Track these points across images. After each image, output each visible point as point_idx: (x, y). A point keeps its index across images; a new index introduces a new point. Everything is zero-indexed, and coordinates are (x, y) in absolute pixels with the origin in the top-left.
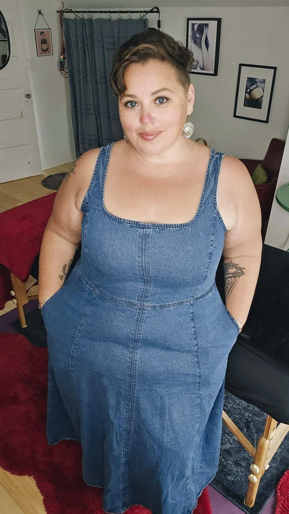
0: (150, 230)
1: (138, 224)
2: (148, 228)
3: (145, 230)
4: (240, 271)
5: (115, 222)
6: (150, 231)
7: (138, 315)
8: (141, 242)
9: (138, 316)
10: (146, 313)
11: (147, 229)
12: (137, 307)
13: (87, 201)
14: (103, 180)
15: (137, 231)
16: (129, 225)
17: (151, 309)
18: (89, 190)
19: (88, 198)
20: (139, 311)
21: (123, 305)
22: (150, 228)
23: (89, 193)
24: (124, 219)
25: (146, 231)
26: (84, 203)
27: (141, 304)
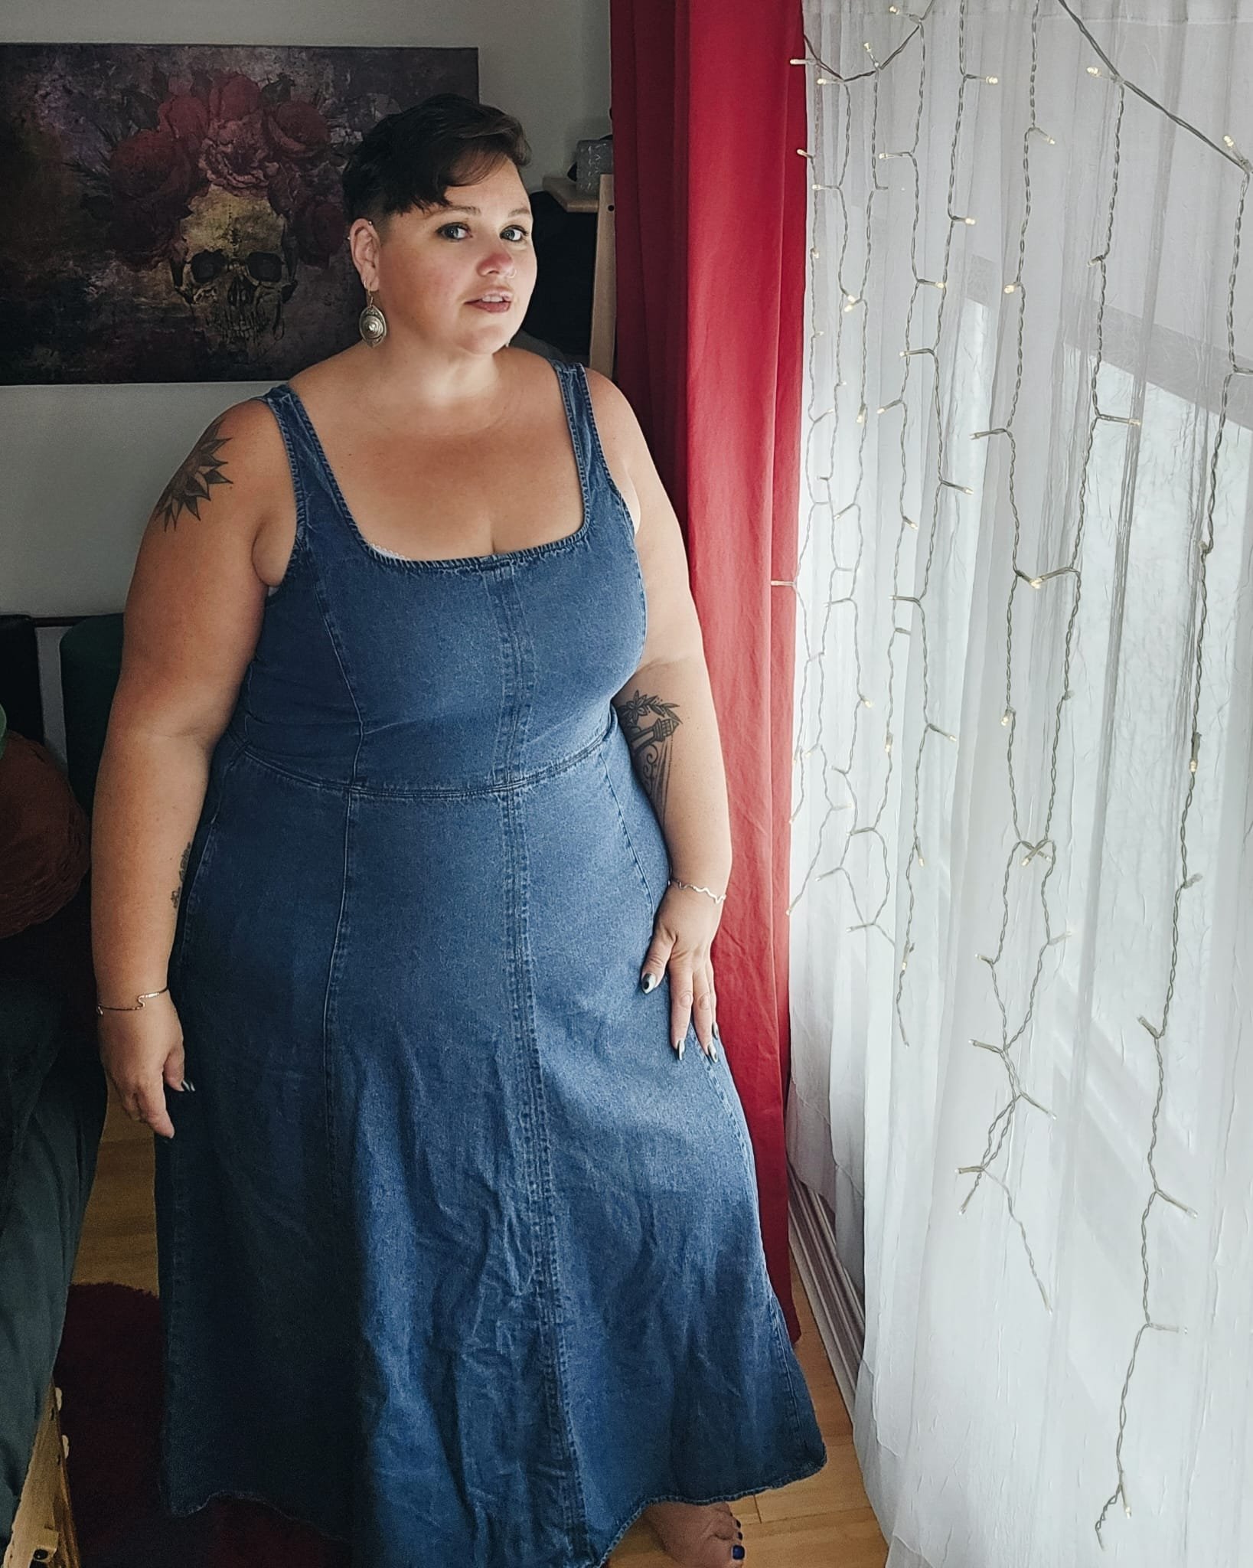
0: (508, 568)
1: (476, 562)
2: (502, 565)
3: (498, 572)
4: (667, 717)
5: (418, 574)
6: (511, 571)
7: (505, 816)
8: (497, 602)
9: (506, 820)
10: (521, 802)
11: (503, 569)
12: (496, 794)
13: (308, 546)
14: (331, 486)
15: (481, 579)
16: (456, 570)
17: (530, 787)
18: (300, 517)
19: (307, 539)
20: (505, 804)
21: (458, 802)
22: (508, 564)
23: (306, 526)
24: (438, 562)
25: (501, 575)
26: (297, 555)
27: (504, 778)
